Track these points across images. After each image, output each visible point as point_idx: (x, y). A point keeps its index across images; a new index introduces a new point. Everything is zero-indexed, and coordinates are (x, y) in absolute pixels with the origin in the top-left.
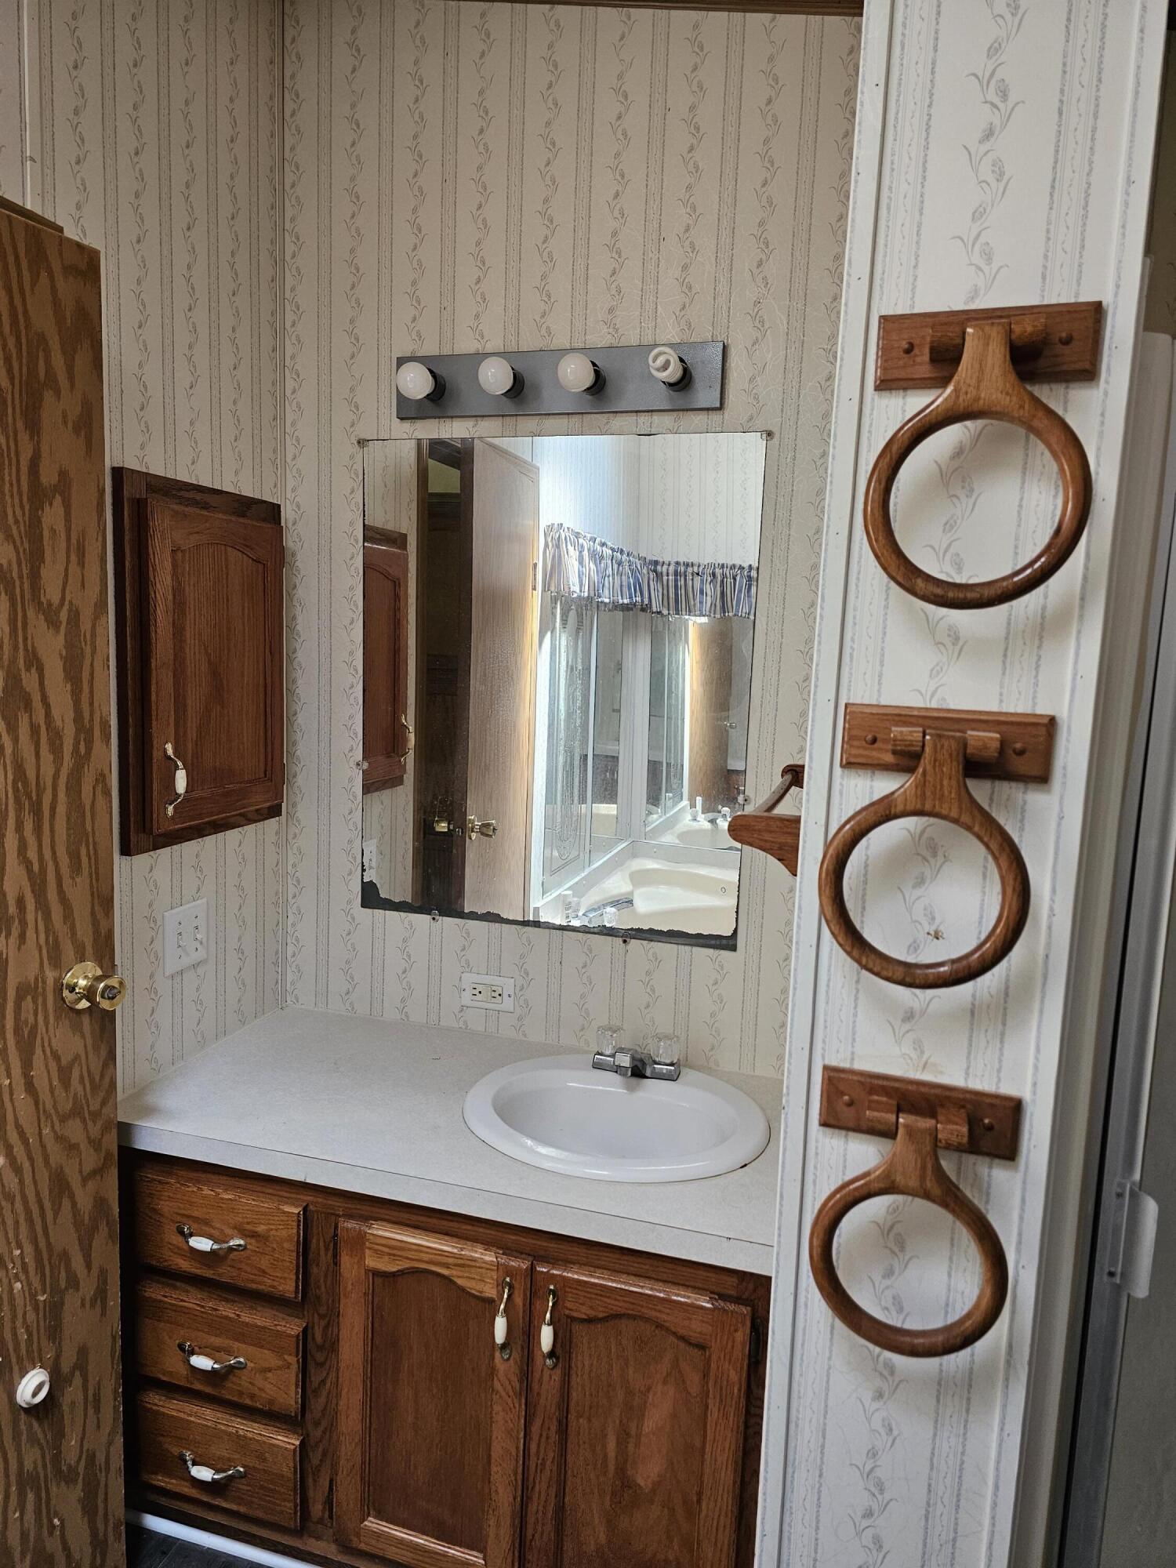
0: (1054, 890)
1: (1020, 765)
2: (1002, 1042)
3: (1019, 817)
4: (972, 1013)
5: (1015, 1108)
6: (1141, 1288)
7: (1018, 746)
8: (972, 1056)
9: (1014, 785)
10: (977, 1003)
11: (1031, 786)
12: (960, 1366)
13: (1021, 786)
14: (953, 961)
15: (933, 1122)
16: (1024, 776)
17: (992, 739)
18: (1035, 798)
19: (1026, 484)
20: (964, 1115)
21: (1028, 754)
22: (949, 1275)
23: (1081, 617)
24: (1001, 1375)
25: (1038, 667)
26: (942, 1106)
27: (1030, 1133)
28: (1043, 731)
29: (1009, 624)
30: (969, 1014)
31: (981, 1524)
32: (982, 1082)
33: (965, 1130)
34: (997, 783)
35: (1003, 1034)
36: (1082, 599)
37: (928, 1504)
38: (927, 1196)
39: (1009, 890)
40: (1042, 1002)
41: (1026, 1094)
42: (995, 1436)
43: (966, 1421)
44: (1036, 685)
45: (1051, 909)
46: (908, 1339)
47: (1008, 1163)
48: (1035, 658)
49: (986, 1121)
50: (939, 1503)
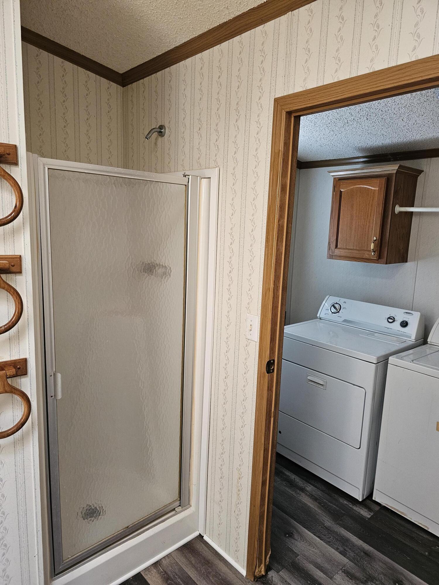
0: (27, 301)
1: (13, 269)
2: (19, 345)
3: (15, 283)
4: (10, 339)
5: (25, 361)
6: (59, 396)
7: (12, 264)
8: (11, 351)
9: (12, 275)
10: (10, 336)
11: (17, 274)
12: (20, 435)
13: (14, 275)
14: (4, 326)
15: (5, 371)
16: (15, 272)
17: (6, 263)
18: (18, 277)
19: (3, 192)
20: (12, 367)
21: (15, 266)
22: (13, 413)
23: (24, 228)
24: (31, 432)
25: (14, 242)
26: (5, 367)
27: (30, 366)
28: (19, 260)
29: (4, 230)
30: (9, 340)
31: (31, 473)
32: (15, 357)
33: (14, 370)
34: (7, 275)
35: (19, 343)
36: (23, 224)
37: (16, 476)
38: (6, 392)
39: (17, 303)
40: (28, 331)
41: (27, 356)
42: (31, 449)
43: (23, 449)
44: (14, 247)
45: (27, 306)
46: (6, 433)
47: (26, 376)
48: (13, 240)
49: (18, 367)
50: (19, 474)
